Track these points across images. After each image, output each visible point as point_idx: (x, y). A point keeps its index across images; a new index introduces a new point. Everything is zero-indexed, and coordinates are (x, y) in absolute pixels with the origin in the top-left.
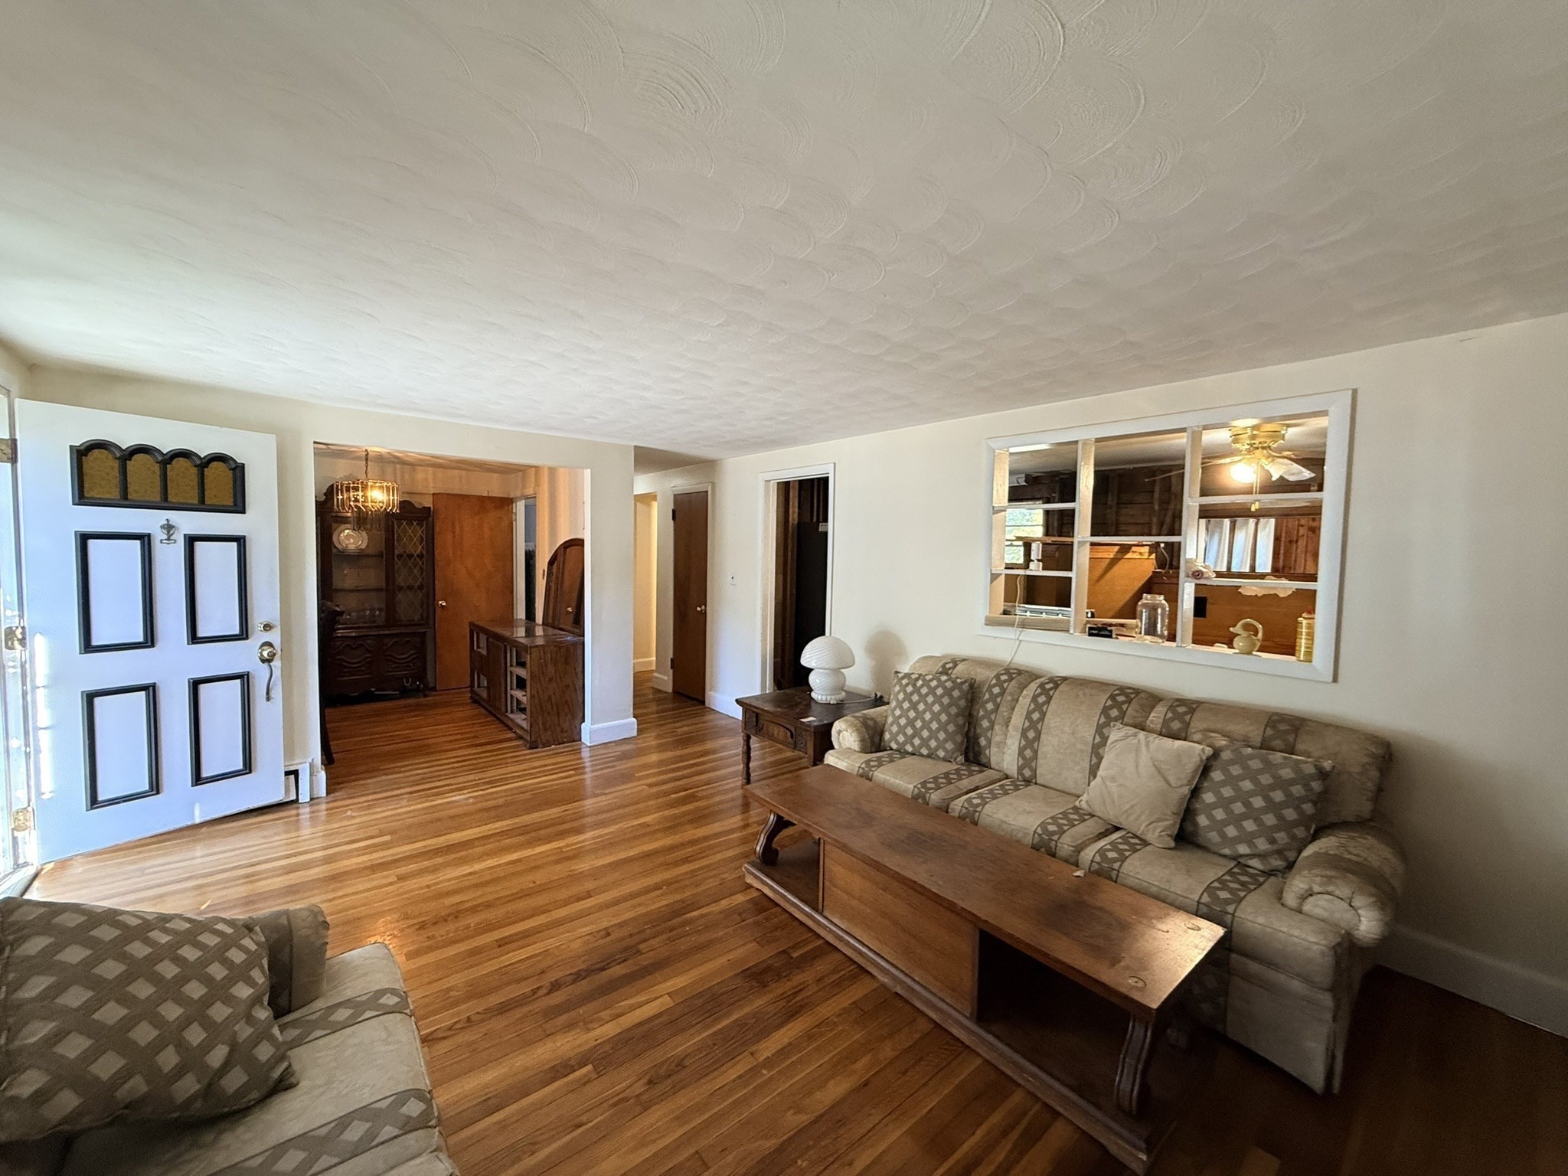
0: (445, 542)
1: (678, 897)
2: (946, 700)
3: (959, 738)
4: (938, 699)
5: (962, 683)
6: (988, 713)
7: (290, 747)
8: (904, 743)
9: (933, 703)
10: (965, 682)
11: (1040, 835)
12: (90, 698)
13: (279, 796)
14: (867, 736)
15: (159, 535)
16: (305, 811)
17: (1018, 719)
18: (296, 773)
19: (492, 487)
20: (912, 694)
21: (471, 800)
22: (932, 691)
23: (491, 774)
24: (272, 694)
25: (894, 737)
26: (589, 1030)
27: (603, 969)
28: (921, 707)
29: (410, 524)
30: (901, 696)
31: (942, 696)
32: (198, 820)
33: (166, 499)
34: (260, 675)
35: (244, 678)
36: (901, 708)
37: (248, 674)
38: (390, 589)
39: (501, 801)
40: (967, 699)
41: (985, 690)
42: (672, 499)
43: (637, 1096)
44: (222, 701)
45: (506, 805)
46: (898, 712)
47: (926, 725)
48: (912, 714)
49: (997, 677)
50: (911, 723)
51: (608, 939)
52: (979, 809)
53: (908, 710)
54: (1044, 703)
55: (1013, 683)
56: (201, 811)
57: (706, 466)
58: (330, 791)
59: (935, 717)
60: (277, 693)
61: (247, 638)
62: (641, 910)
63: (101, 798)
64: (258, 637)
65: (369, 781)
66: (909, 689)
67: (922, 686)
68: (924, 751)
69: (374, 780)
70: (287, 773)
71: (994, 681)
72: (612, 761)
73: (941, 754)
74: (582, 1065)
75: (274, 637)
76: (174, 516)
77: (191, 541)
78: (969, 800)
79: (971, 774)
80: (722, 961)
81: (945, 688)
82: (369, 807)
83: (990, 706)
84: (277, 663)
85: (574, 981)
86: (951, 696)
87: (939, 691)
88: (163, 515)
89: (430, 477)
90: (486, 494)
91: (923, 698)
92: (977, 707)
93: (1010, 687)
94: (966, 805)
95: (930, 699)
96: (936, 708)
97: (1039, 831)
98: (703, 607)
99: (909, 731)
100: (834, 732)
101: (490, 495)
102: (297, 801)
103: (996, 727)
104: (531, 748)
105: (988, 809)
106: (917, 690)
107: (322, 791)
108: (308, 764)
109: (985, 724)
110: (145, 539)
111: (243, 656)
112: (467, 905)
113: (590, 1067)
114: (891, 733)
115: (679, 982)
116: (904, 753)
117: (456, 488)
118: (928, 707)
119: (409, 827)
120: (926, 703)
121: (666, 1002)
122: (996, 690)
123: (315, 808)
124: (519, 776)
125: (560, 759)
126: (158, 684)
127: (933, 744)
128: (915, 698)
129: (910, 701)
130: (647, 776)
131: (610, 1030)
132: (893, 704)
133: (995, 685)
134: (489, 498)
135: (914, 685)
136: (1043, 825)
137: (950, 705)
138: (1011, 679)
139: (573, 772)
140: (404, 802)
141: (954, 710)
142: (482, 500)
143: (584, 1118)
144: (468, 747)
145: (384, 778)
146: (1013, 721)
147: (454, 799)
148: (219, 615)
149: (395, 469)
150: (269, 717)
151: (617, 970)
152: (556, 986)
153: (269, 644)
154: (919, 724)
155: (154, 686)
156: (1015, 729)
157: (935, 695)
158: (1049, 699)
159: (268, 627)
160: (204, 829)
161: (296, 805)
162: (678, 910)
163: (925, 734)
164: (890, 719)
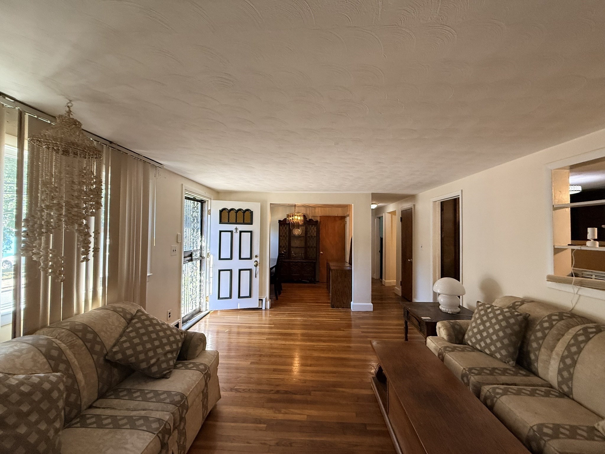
0: (323, 232)
1: (339, 379)
2: (504, 324)
3: (511, 349)
4: (499, 322)
5: (518, 315)
6: (537, 339)
7: (261, 292)
8: (476, 343)
9: (495, 324)
10: (521, 315)
11: (534, 431)
12: (220, 271)
13: (256, 306)
14: (453, 334)
15: (234, 231)
16: (264, 312)
17: (560, 348)
18: (262, 300)
19: (339, 213)
20: (483, 315)
21: (302, 320)
22: (496, 316)
23: (314, 313)
24: (257, 276)
25: (470, 338)
26: (275, 413)
27: (295, 394)
28: (488, 324)
29: (312, 226)
30: (477, 316)
31: (502, 320)
32: (239, 308)
33: (236, 222)
34: (254, 269)
35: (250, 270)
36: (476, 322)
37: (251, 269)
38: (306, 247)
39: (309, 323)
40: (520, 326)
41: (538, 323)
42: (401, 213)
43: (270, 445)
44: (245, 275)
45: (311, 325)
46: (474, 325)
47: (489, 336)
48: (482, 327)
49: (550, 316)
50: (480, 332)
51: (304, 384)
52: (498, 396)
53: (480, 324)
54: (582, 342)
55: (562, 322)
56: (240, 306)
57: (412, 197)
58: (270, 308)
59: (496, 332)
60: (258, 276)
61: (251, 259)
62: (323, 379)
63: (220, 297)
64: (254, 259)
65: (282, 307)
66: (482, 312)
67: (490, 312)
68: (487, 351)
69: (283, 307)
70: (260, 300)
71: (546, 319)
72: (355, 319)
73: (498, 356)
74: (264, 423)
75: (258, 259)
76: (238, 226)
77: (241, 232)
78: (494, 389)
79: (516, 374)
80: (336, 414)
81: (504, 316)
82: (276, 315)
83: (539, 334)
84: (258, 267)
85: (283, 394)
86: (508, 322)
87: (500, 317)
88: (235, 226)
89: (320, 210)
90: (337, 215)
91: (490, 319)
92: (530, 333)
93: (557, 324)
94: (491, 391)
95: (494, 321)
96: (497, 327)
97: (535, 428)
98: (411, 260)
99: (479, 337)
100: (437, 327)
101: (338, 215)
102: (262, 309)
103: (543, 350)
104: (332, 307)
105: (504, 399)
106: (486, 314)
107: (268, 307)
108: (265, 298)
109: (535, 345)
110: (231, 232)
111: (250, 264)
112: (275, 354)
113: (265, 425)
114: (468, 336)
115: (314, 413)
116: (474, 349)
117: (327, 214)
118: (492, 326)
119: (280, 324)
120: (491, 323)
121: (303, 418)
122: (546, 325)
123: (267, 312)
124: (321, 316)
125: (339, 314)
126: (233, 270)
127: (493, 348)
128: (485, 318)
129: (482, 320)
130: (364, 328)
131: (280, 416)
132: (473, 319)
133: (546, 321)
134: (337, 216)
135: (486, 311)
136: (541, 426)
137: (506, 327)
138: (561, 319)
139: (339, 319)
140: (285, 316)
141: (509, 331)
142: (335, 217)
143: (251, 441)
144: (314, 303)
145: (286, 307)
146: (556, 349)
147: (298, 319)
148: (246, 253)
149: (310, 209)
150: (256, 281)
151: (298, 397)
152: (278, 392)
153: (256, 261)
154: (485, 334)
155: (231, 270)
156: (557, 354)
157: (497, 319)
158: (588, 339)
159: (256, 256)
160: (241, 311)
161: (261, 310)
162: (335, 385)
163: (488, 341)
164: (469, 328)
